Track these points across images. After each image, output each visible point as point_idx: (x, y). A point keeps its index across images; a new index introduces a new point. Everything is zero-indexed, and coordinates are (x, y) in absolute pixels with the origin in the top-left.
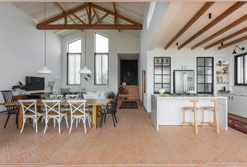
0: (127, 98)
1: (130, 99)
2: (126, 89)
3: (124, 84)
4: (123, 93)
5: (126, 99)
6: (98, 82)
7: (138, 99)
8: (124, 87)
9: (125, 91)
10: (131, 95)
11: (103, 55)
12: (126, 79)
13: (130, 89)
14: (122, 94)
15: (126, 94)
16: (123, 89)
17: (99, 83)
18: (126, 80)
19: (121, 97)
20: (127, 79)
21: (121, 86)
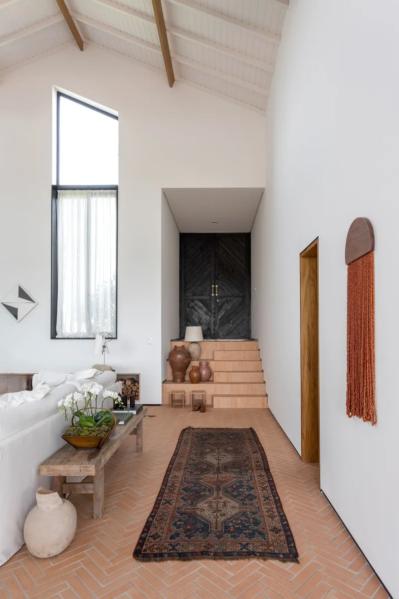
0: (209, 402)
1: (222, 406)
2: (204, 357)
3: (194, 333)
4: (187, 378)
5: (200, 407)
6: (69, 324)
7: (260, 406)
8: (193, 349)
9: (198, 369)
10: (227, 389)
11: (93, 200)
12: (201, 312)
13: (219, 355)
14: (183, 381)
15: (199, 380)
16: (189, 356)
17: (75, 331)
18: (205, 318)
19: (176, 397)
20: (206, 314)
21: (179, 344)
